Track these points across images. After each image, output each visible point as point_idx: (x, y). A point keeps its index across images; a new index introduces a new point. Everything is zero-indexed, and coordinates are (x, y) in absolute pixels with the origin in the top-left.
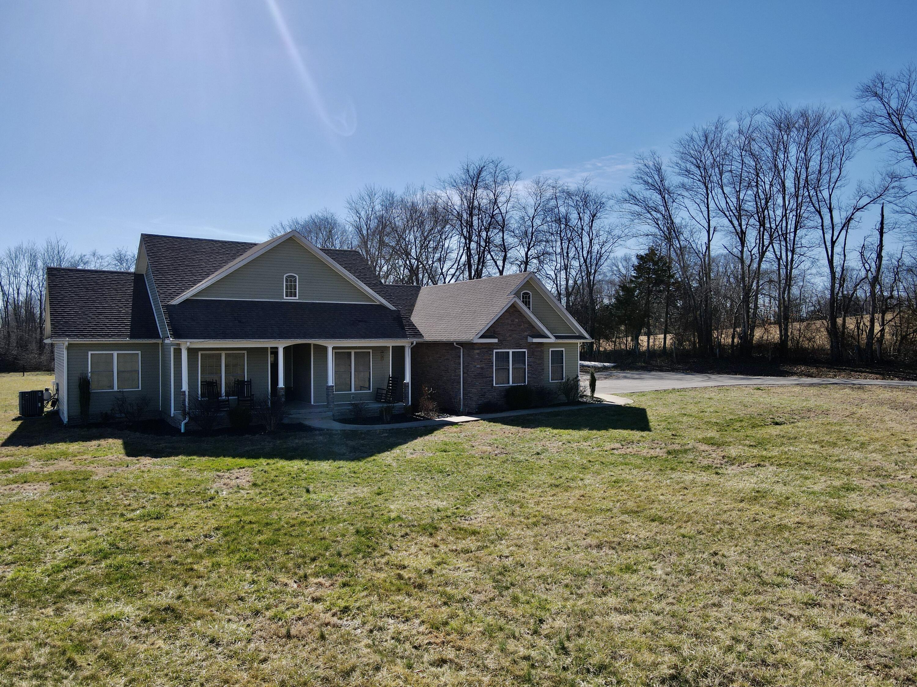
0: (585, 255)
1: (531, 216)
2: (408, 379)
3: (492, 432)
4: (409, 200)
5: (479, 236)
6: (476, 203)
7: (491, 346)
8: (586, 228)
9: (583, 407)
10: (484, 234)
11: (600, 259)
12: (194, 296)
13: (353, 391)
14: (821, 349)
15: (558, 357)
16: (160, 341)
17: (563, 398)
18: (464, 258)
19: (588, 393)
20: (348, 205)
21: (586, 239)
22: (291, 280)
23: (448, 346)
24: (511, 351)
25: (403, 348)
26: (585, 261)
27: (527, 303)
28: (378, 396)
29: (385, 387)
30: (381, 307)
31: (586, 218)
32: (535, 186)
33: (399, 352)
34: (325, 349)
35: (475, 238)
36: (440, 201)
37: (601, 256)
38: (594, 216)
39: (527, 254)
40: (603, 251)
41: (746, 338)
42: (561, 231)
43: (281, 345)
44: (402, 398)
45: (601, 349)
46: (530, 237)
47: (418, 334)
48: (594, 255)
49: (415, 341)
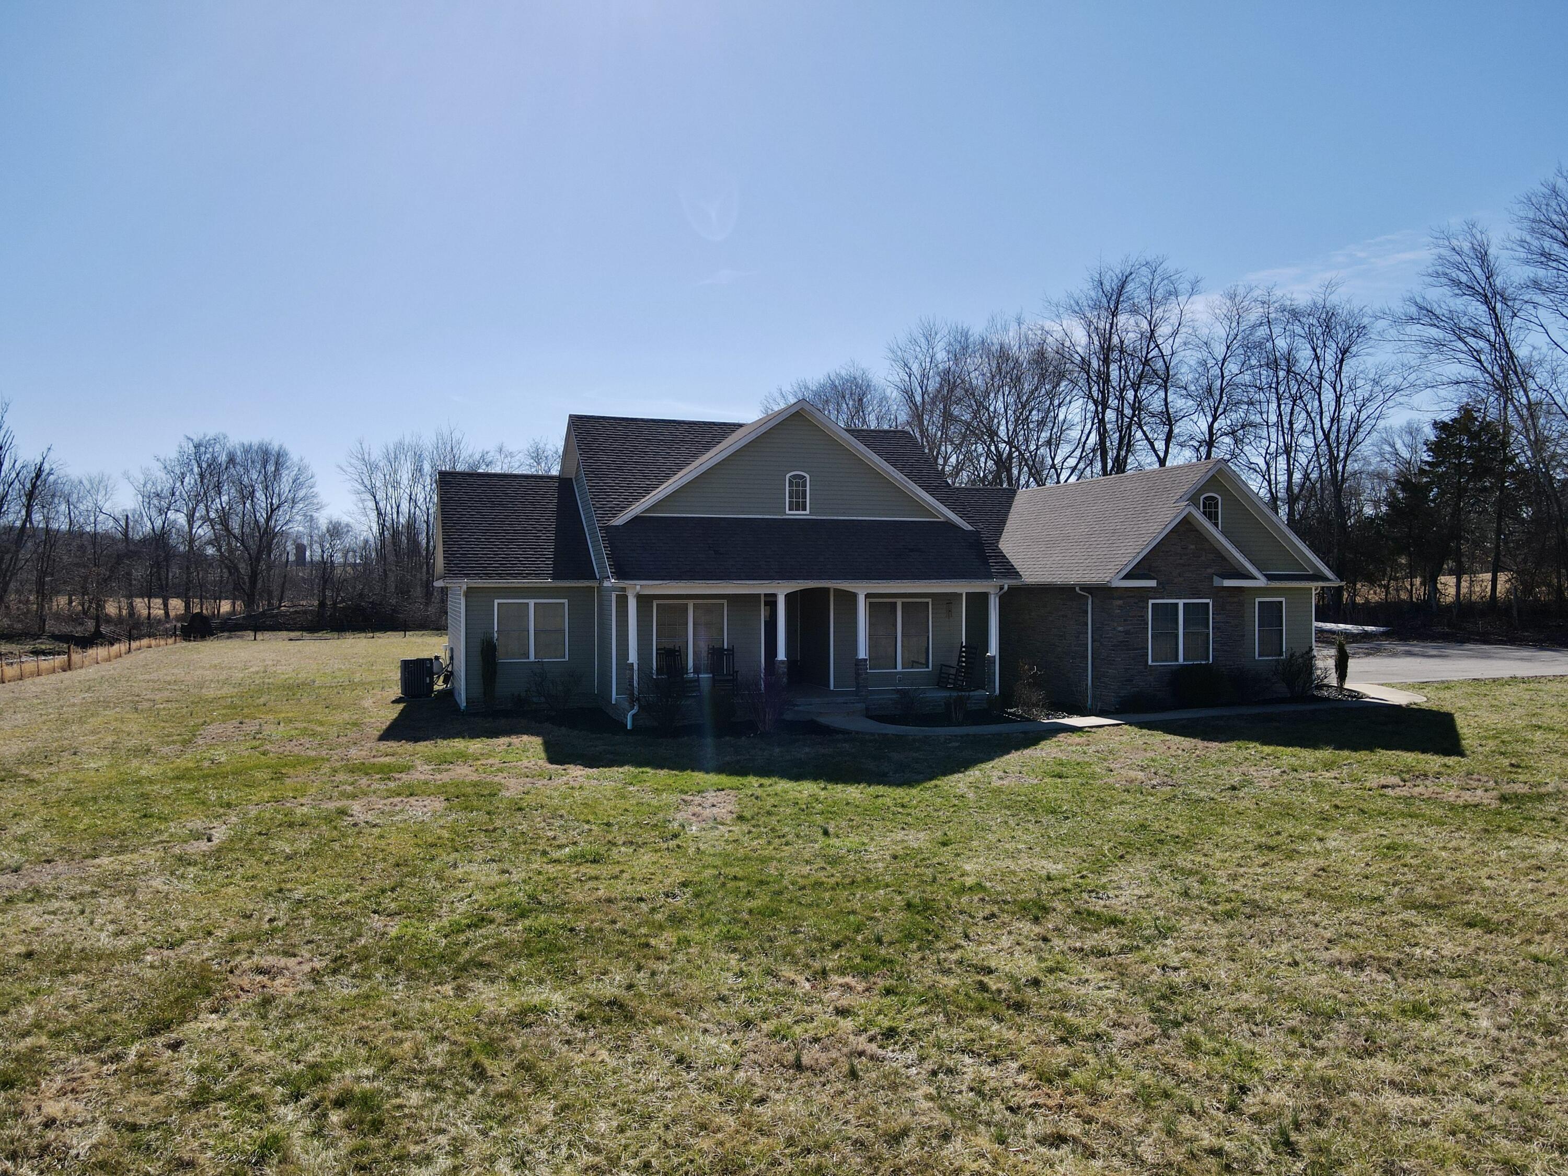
0: (1326, 426)
1: (1220, 358)
2: (993, 650)
3: (1146, 746)
4: (995, 340)
5: (1122, 398)
6: (1115, 340)
7: (1143, 594)
8: (1329, 376)
9: (1323, 706)
10: (1130, 395)
11: (1356, 431)
12: (646, 511)
13: (899, 668)
15: (1271, 613)
16: (594, 584)
17: (1281, 688)
18: (1093, 438)
19: (1333, 680)
20: (891, 355)
21: (1328, 396)
22: (798, 482)
23: (1066, 592)
24: (1181, 603)
25: (985, 596)
26: (1327, 437)
27: (1211, 515)
28: (941, 678)
29: (954, 663)
30: (948, 525)
31: (1330, 357)
32: (1229, 303)
33: (978, 602)
34: (854, 596)
35: (1113, 402)
36: (1050, 340)
37: (1359, 427)
38: (1345, 352)
39: (1211, 427)
40: (1363, 416)
42: (1278, 383)
43: (782, 590)
44: (983, 682)
45: (1359, 600)
46: (1217, 397)
47: (1014, 573)
48: (1344, 425)
49: (1007, 583)
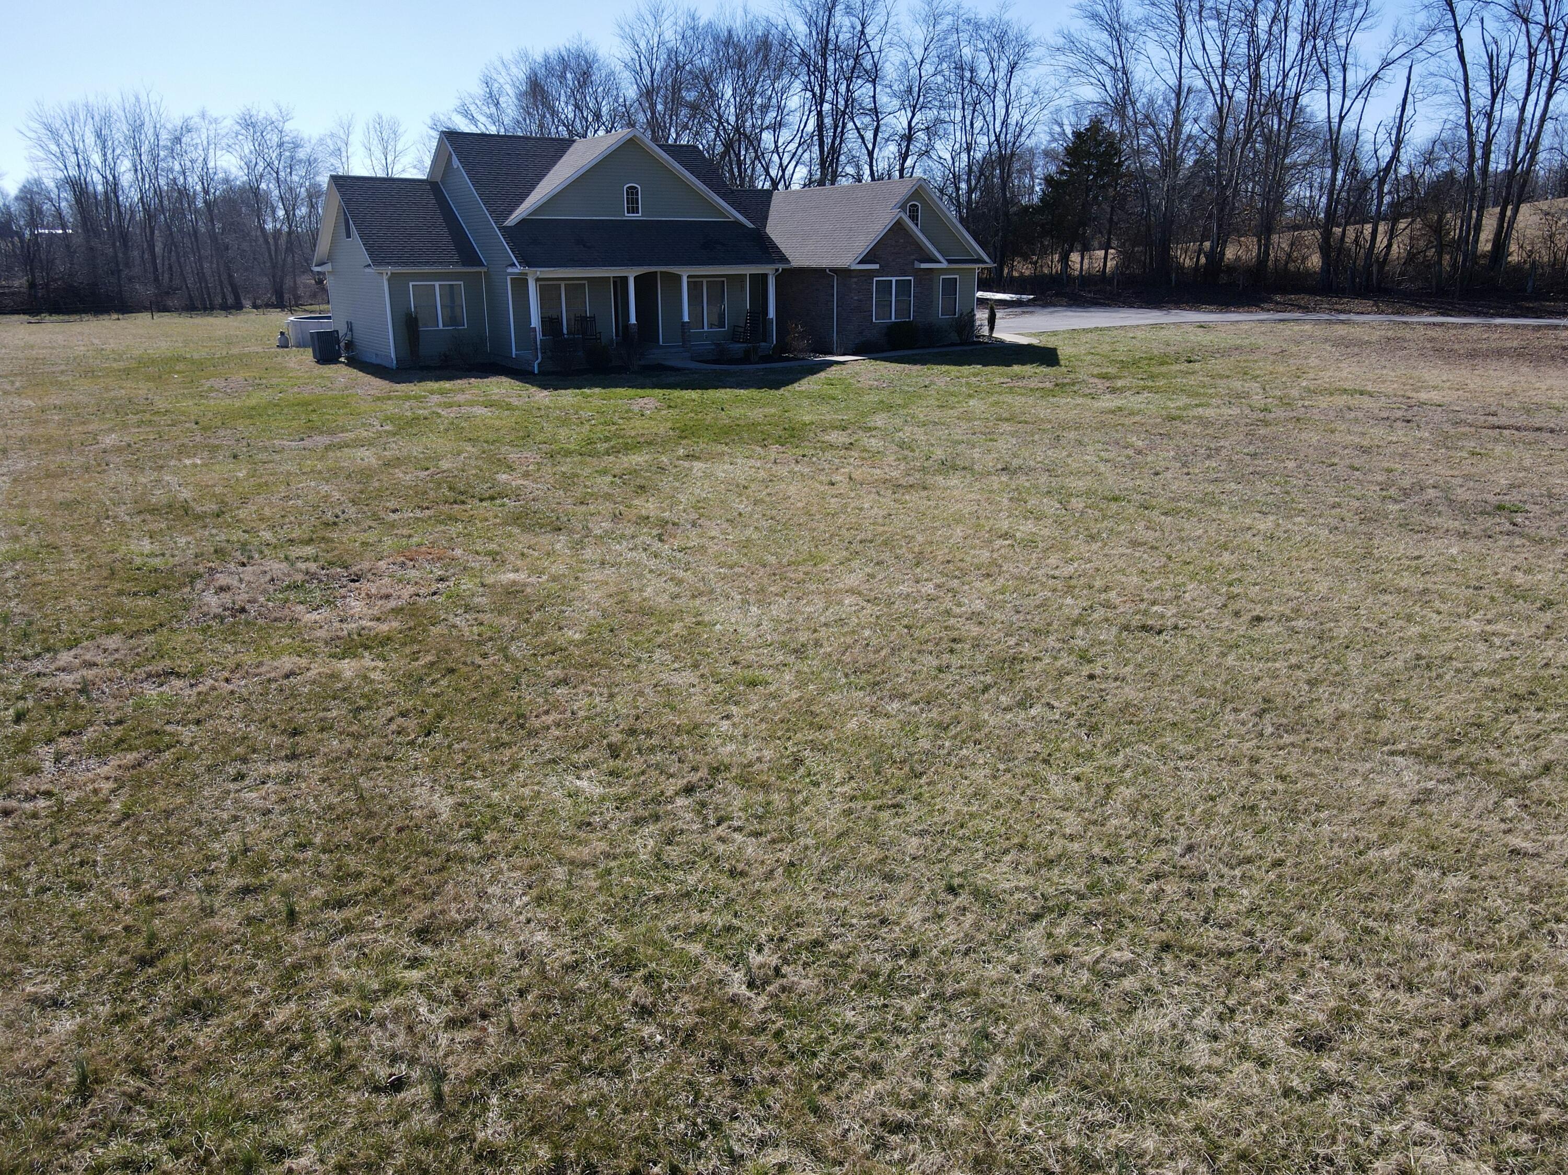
0: (998, 130)
1: (919, 61)
2: (772, 313)
3: (876, 371)
4: (723, 27)
5: (836, 92)
6: (832, 35)
7: (870, 274)
8: (1002, 86)
9: (979, 347)
10: (843, 89)
11: (1020, 134)
12: (534, 212)
13: (706, 329)
14: (1308, 274)
15: (950, 285)
16: (482, 270)
17: (954, 337)
19: (985, 331)
20: (618, 30)
21: (1000, 103)
22: (632, 191)
23: (819, 272)
24: (894, 279)
25: (765, 276)
26: (997, 139)
27: (914, 218)
28: (734, 336)
29: (742, 325)
30: (737, 223)
31: (1003, 65)
32: (927, 8)
33: (760, 281)
34: (678, 278)
35: (829, 95)
36: (773, 31)
37: (1022, 130)
38: (1012, 67)
39: (910, 123)
40: (1025, 121)
41: (1215, 258)
42: (963, 89)
43: (631, 274)
44: (765, 337)
45: (1015, 274)
46: (915, 95)
47: (784, 259)
48: (1011, 129)
49: (781, 267)
